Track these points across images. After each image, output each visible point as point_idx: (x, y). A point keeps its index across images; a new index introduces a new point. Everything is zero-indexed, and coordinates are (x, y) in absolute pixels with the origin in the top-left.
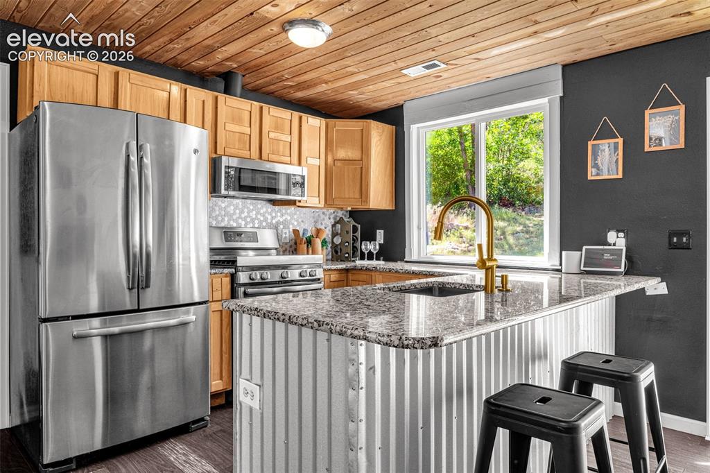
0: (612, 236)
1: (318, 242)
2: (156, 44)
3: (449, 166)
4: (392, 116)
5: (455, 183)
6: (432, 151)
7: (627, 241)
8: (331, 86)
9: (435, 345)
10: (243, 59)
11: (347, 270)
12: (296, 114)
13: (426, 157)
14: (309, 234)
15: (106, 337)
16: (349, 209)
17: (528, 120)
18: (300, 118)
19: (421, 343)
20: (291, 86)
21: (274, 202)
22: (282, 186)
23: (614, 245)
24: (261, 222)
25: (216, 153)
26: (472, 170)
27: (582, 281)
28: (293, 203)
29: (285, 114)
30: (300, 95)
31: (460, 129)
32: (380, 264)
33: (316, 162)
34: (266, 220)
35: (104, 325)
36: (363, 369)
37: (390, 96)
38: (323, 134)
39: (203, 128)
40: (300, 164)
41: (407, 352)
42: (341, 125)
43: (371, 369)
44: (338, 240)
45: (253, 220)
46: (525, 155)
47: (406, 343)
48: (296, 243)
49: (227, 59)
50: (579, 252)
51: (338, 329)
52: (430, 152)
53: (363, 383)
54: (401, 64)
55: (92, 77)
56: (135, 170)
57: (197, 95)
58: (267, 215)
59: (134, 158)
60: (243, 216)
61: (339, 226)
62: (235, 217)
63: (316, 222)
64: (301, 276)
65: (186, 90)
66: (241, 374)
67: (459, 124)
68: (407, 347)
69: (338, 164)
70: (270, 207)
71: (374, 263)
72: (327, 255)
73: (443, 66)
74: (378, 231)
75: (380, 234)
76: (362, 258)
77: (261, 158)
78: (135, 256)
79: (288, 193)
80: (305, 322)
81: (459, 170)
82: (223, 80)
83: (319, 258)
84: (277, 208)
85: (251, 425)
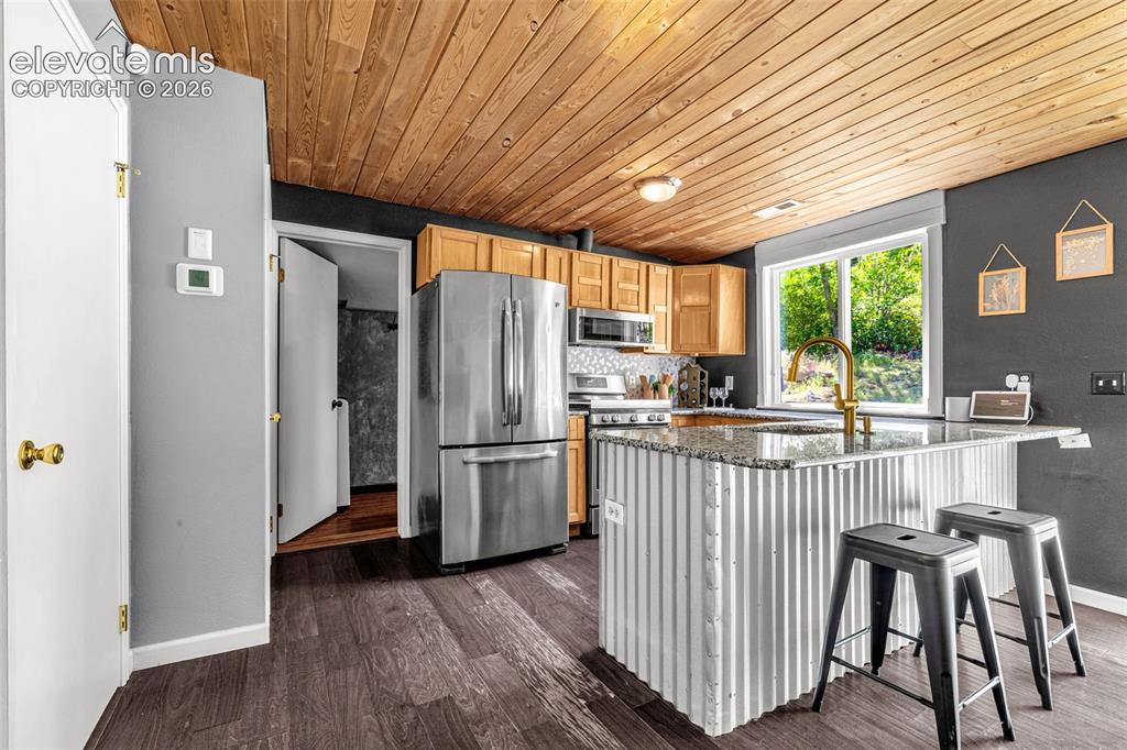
0: (1011, 380)
1: (665, 388)
2: (522, 211)
3: (807, 306)
4: (743, 259)
5: (817, 325)
6: (790, 290)
7: (1032, 384)
8: (679, 234)
9: (788, 467)
10: (595, 217)
11: (694, 416)
12: (644, 264)
13: (781, 299)
14: (656, 380)
15: (483, 465)
16: (697, 355)
17: (912, 249)
18: (648, 267)
19: (774, 465)
20: (638, 238)
21: (621, 349)
22: (627, 333)
23: (1015, 389)
24: (609, 369)
25: (571, 304)
26: (835, 309)
27: (971, 431)
28: (640, 350)
29: (633, 265)
30: (647, 244)
31: (823, 266)
32: (731, 410)
33: (663, 309)
34: (614, 366)
35: (481, 454)
36: (719, 490)
37: (740, 239)
38: (670, 281)
39: (560, 282)
40: (647, 312)
41: (760, 472)
42: (687, 272)
43: (726, 490)
44: (684, 387)
45: (602, 367)
46: (908, 290)
47: (759, 463)
48: (642, 390)
49: (580, 219)
50: (968, 399)
51: (697, 453)
52: (785, 293)
53: (719, 502)
54: (751, 207)
55: (473, 246)
56: (509, 323)
57: (556, 254)
58: (615, 362)
59: (509, 313)
60: (593, 363)
61: (686, 372)
62: (586, 364)
63: (662, 369)
64: (649, 420)
65: (545, 250)
66: (606, 495)
67: (822, 261)
68: (761, 467)
69: (685, 310)
70: (617, 355)
71: (723, 409)
72: (674, 401)
73: (798, 204)
74: (727, 378)
75: (729, 381)
76: (710, 404)
77: (610, 308)
78: (509, 397)
79: (633, 339)
80: (666, 448)
81: (822, 310)
82: (577, 237)
83: (667, 403)
84: (624, 355)
85: (616, 540)
